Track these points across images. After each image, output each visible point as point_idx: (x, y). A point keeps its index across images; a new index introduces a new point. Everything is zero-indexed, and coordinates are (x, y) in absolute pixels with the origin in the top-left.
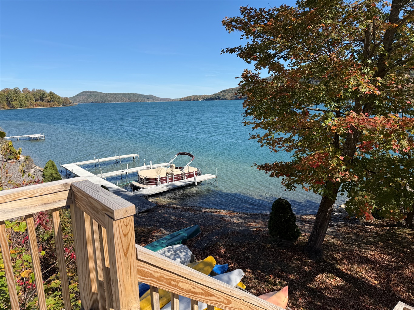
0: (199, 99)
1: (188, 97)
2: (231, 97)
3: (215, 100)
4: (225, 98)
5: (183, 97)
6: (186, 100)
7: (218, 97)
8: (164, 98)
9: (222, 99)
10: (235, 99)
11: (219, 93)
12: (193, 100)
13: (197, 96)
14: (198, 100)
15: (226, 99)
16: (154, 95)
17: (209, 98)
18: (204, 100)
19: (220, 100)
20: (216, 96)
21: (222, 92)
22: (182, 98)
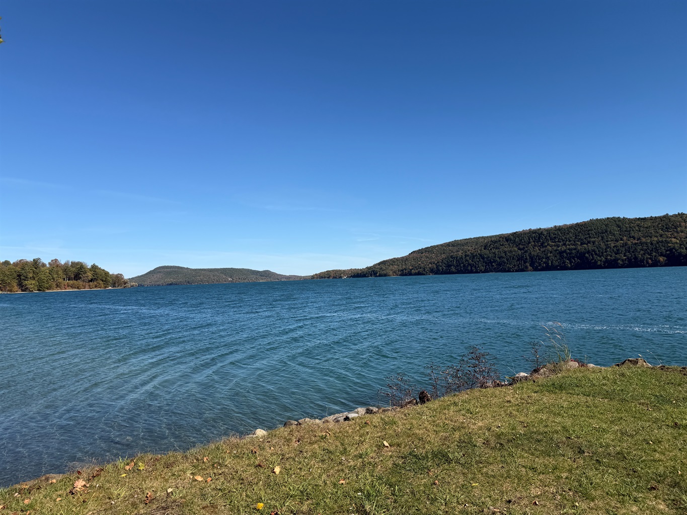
0: (342, 275)
1: (324, 273)
2: (395, 272)
3: (368, 277)
4: (385, 272)
5: (318, 272)
6: (322, 278)
7: (373, 271)
8: (288, 274)
9: (380, 276)
10: (400, 275)
11: (375, 265)
12: (334, 278)
13: (340, 271)
14: (341, 277)
15: (385, 275)
16: (272, 270)
17: (358, 274)
18: (351, 276)
19: (377, 276)
20: (370, 270)
21: (379, 264)
22: (316, 274)
